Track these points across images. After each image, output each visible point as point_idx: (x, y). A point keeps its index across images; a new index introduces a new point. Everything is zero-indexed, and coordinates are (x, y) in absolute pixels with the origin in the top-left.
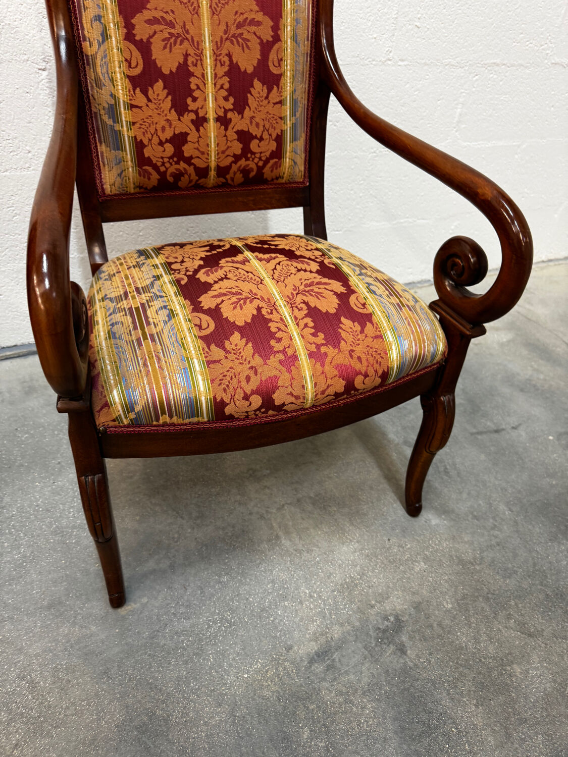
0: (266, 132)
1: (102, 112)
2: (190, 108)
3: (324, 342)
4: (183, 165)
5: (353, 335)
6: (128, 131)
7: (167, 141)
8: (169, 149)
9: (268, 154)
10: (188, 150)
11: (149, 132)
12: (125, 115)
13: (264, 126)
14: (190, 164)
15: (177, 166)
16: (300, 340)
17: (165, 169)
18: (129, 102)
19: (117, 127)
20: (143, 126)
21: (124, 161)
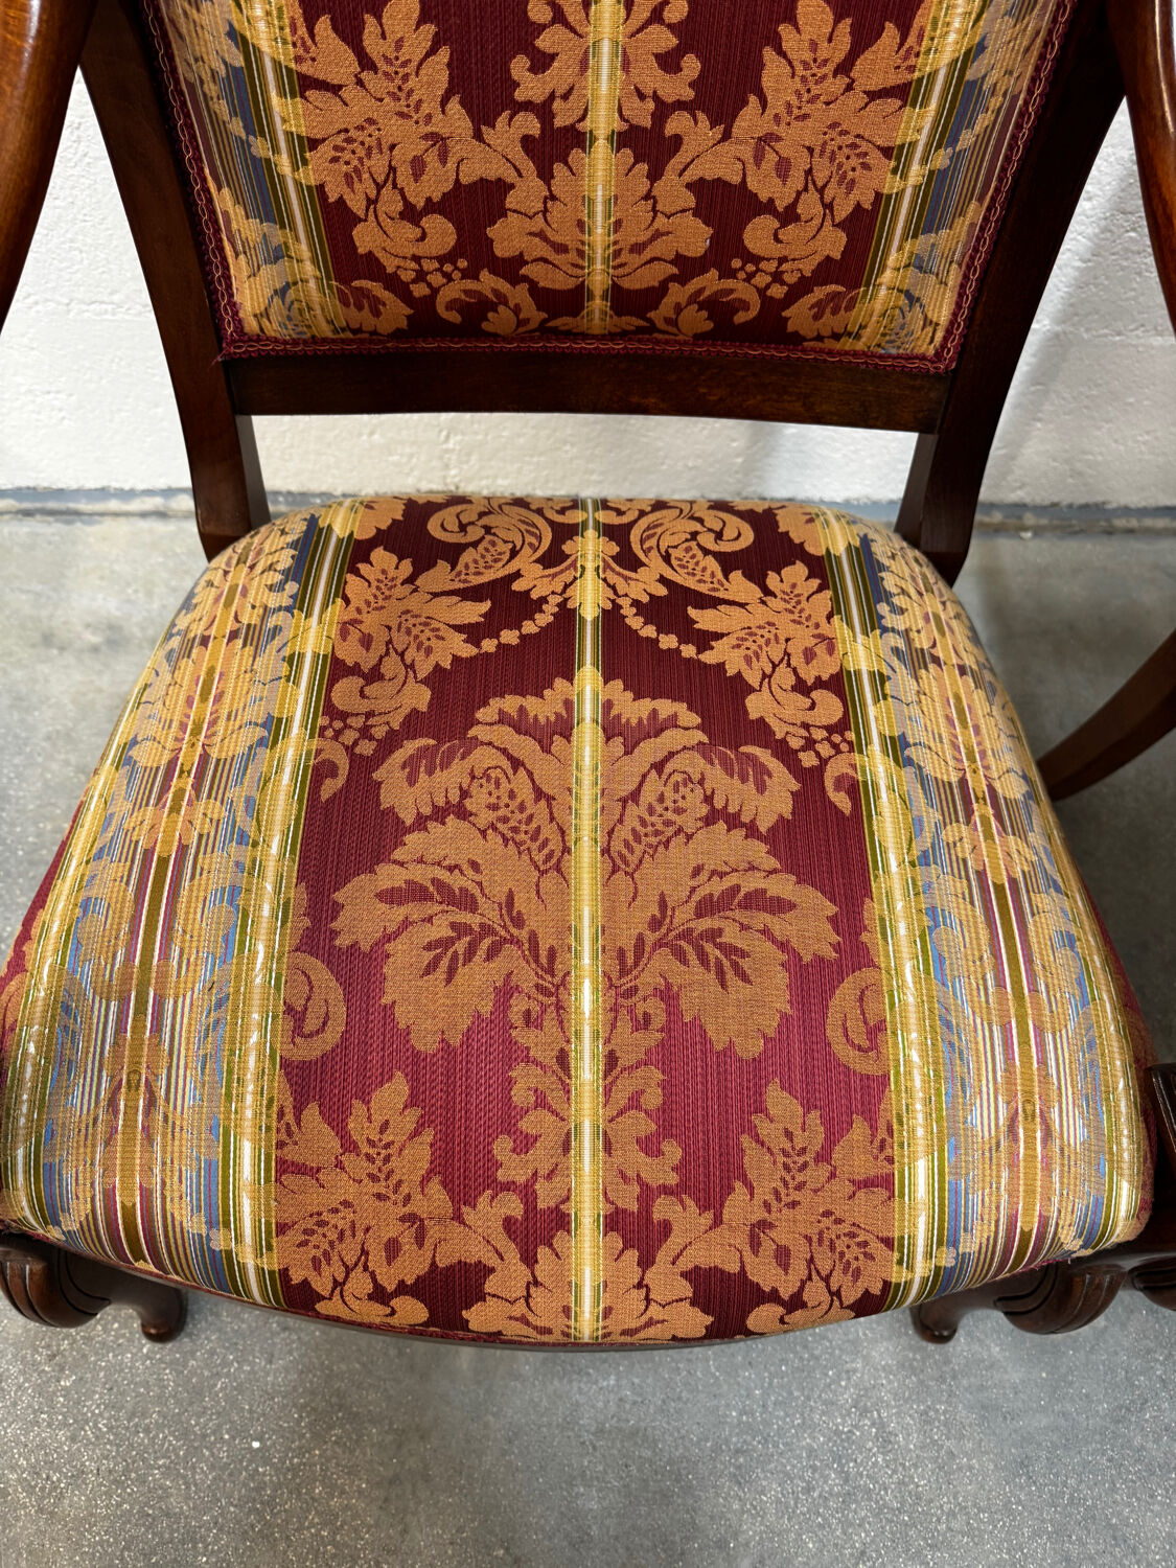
0: (812, 197)
1: (212, 89)
2: (520, 95)
3: (673, 1179)
4: (488, 282)
5: (786, 1167)
6: (295, 168)
7: (431, 207)
8: (441, 233)
9: (808, 268)
10: (507, 236)
11: (366, 176)
12: (286, 113)
13: (809, 172)
14: (515, 279)
15: (470, 284)
16: (594, 1154)
17: (427, 291)
18: (293, 65)
19: (260, 148)
20: (347, 156)
21: (290, 257)
